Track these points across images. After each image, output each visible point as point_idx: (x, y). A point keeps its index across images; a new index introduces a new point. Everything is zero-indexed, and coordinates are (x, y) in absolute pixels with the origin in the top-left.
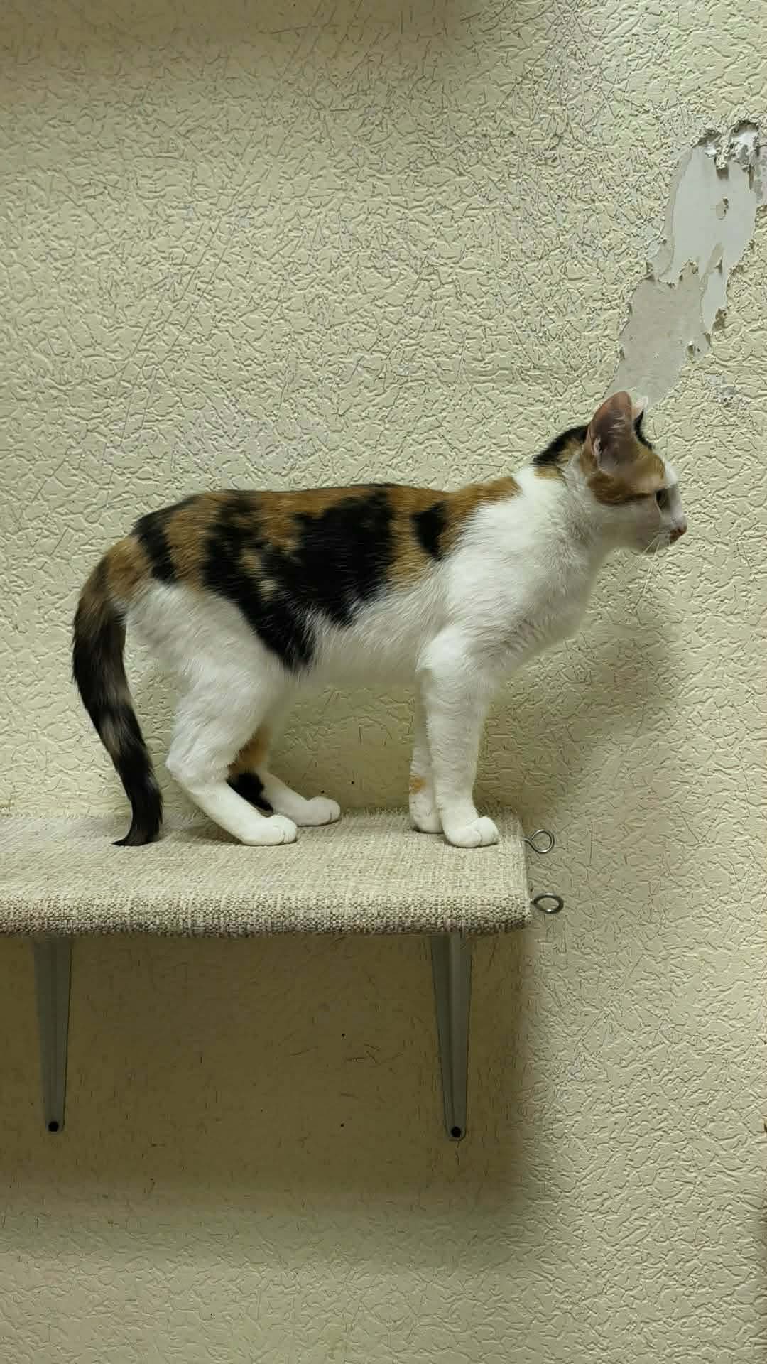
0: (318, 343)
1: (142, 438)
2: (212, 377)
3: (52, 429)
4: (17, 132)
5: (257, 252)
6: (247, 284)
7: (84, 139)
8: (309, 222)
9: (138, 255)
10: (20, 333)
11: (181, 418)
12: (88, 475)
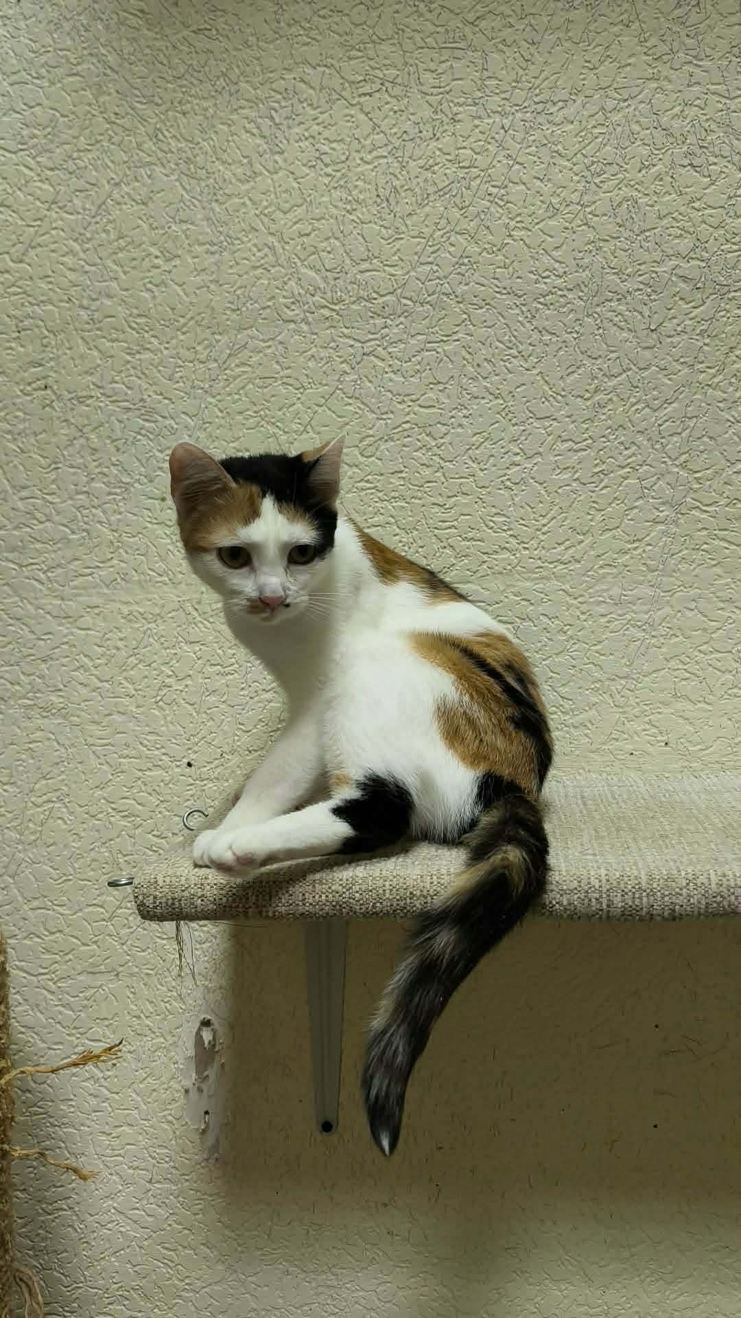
0: (626, 251)
1: (425, 361)
2: (505, 292)
3: (324, 353)
4: (282, 24)
5: (556, 152)
6: (547, 188)
7: (358, 30)
8: (616, 117)
9: (420, 158)
10: (287, 247)
11: (469, 338)
12: (363, 403)
